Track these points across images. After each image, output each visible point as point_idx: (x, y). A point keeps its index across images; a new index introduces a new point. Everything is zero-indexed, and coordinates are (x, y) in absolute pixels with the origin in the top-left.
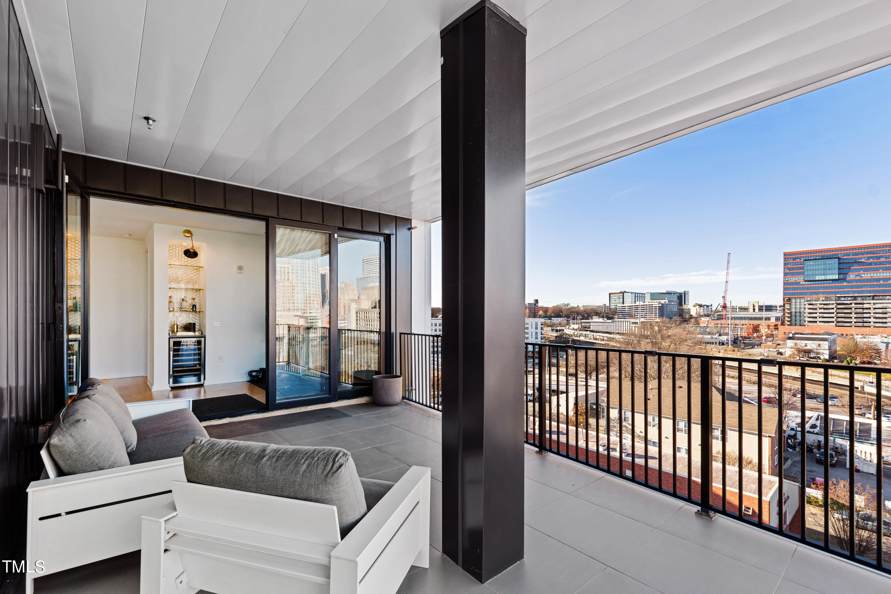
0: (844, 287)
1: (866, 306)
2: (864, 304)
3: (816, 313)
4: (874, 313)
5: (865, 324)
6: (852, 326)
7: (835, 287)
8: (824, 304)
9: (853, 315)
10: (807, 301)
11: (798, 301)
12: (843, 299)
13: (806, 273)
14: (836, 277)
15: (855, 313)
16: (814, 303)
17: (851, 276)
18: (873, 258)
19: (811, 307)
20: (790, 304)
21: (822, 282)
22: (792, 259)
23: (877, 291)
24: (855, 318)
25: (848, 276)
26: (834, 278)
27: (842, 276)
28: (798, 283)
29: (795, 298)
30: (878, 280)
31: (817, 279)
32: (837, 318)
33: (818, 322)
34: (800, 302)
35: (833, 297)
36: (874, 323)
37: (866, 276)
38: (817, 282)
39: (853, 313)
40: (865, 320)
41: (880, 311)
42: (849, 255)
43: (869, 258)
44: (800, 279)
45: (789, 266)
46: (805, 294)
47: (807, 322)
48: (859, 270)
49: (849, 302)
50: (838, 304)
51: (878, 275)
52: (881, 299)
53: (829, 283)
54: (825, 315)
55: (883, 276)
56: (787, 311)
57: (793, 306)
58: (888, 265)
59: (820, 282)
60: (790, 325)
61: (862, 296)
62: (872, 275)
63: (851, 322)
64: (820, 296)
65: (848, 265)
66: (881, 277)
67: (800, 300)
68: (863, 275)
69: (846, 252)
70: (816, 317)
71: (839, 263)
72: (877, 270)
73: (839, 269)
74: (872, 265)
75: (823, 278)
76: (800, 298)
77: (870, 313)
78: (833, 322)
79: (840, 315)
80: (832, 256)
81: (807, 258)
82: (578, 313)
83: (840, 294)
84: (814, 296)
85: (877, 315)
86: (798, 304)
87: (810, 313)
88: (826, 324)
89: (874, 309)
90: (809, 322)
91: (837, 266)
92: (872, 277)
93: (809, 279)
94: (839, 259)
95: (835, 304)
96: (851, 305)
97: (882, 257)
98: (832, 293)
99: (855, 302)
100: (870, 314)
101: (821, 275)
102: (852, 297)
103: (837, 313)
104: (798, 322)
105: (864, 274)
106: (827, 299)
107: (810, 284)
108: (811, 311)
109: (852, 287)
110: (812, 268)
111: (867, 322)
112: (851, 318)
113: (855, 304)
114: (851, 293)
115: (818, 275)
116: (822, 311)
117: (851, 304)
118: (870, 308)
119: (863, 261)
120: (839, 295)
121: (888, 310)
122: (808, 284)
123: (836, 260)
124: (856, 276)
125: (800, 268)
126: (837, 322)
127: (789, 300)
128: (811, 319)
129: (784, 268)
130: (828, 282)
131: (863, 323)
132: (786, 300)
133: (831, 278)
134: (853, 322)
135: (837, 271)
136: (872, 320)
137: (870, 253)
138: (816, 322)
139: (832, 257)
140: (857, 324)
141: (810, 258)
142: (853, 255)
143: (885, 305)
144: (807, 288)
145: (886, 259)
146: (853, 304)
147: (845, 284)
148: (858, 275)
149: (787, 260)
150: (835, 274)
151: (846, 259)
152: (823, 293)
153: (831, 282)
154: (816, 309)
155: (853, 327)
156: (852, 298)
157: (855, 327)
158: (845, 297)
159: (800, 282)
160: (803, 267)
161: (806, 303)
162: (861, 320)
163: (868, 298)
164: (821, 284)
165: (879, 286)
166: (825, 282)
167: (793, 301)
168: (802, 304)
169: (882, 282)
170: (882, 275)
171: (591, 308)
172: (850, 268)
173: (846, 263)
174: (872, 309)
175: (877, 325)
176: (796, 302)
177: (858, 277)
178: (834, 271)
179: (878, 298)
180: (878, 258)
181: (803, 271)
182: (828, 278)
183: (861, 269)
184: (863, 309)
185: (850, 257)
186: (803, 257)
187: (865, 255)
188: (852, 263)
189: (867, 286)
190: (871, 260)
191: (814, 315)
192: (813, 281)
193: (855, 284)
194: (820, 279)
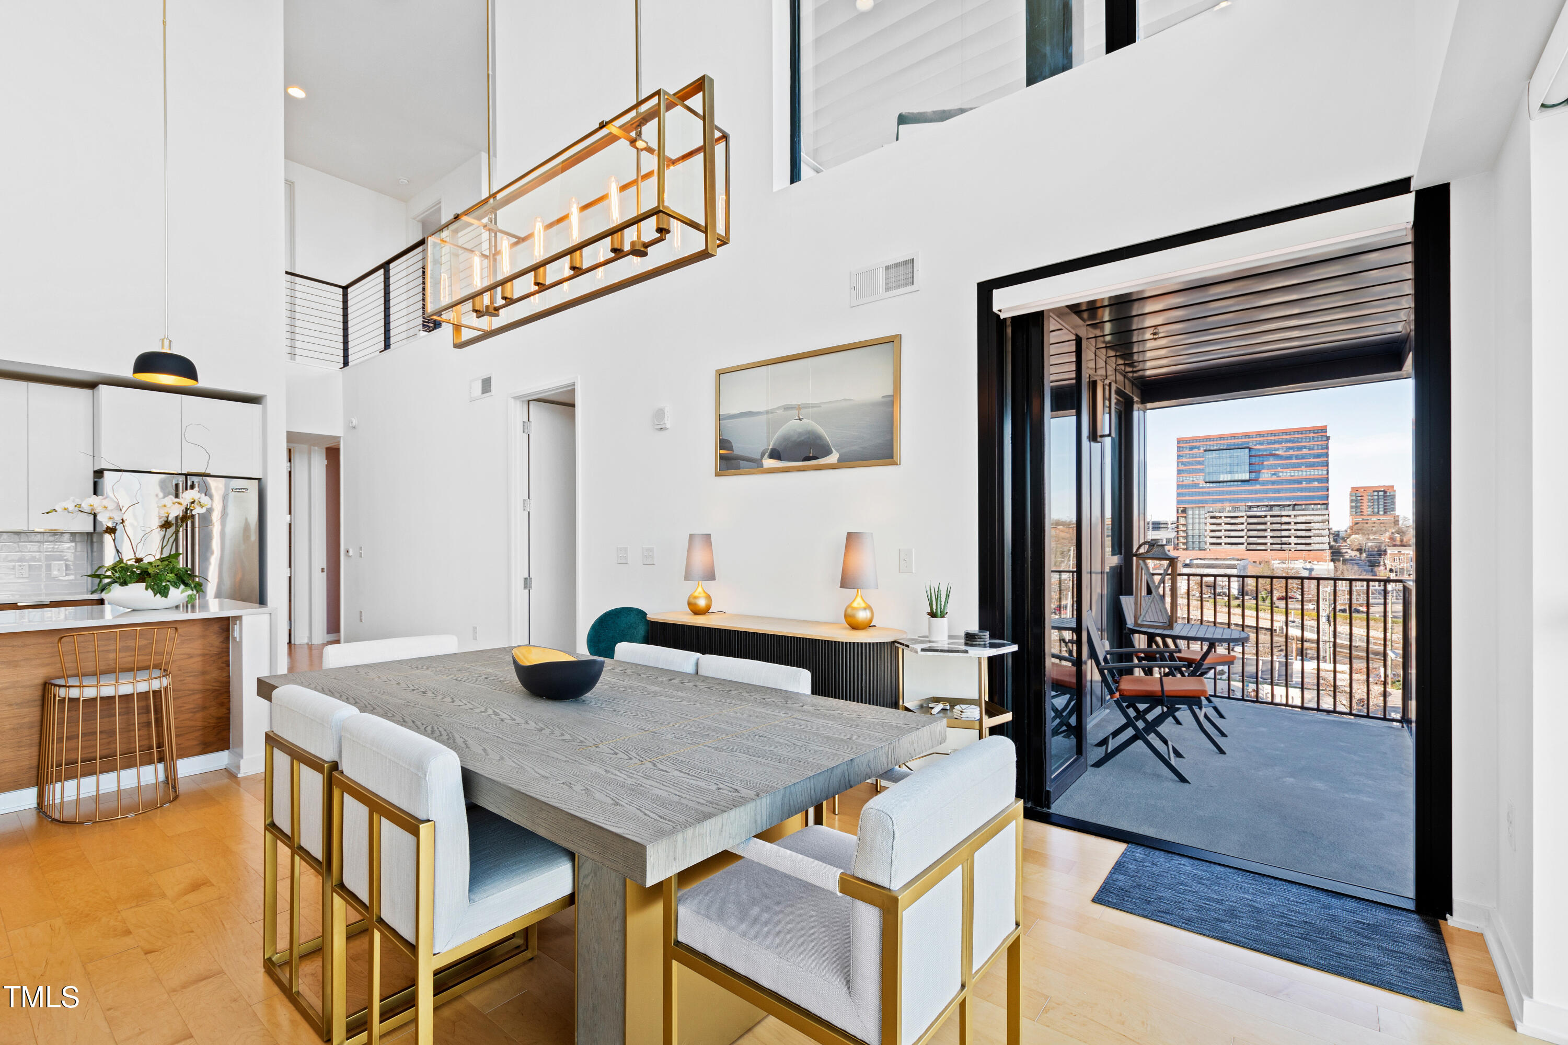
0: (1256, 492)
1: (1284, 520)
2: (1282, 516)
3: (1221, 531)
4: (1295, 530)
5: (1283, 546)
6: (1266, 550)
7: (1245, 492)
8: (1232, 517)
9: (1269, 534)
10: (1209, 512)
11: (1197, 512)
12: (1255, 509)
13: (1207, 470)
14: (1246, 476)
15: (1271, 530)
16: (1218, 515)
17: (1266, 475)
18: (1292, 448)
19: (1214, 521)
20: (1185, 517)
21: (1228, 484)
22: (1188, 449)
23: (1298, 498)
24: (1271, 537)
25: (1261, 475)
26: (1244, 478)
27: (1253, 476)
28: (1196, 486)
29: (1192, 508)
30: (1299, 481)
31: (1221, 479)
32: (1248, 537)
33: (1223, 544)
34: (1199, 515)
35: (1242, 505)
36: (1296, 544)
37: (1285, 475)
38: (1221, 484)
39: (1269, 530)
40: (1284, 540)
41: (1303, 526)
42: (1261, 444)
43: (1288, 449)
44: (1199, 479)
45: (1184, 459)
46: (1206, 502)
47: (1208, 544)
48: (1276, 466)
49: (1263, 514)
50: (1249, 517)
51: (1300, 474)
52: (1304, 510)
53: (1237, 486)
54: (1233, 534)
55: (1306, 475)
56: (1181, 528)
57: (1190, 521)
58: (1312, 460)
59: (1225, 484)
60: (1186, 549)
61: (1280, 505)
62: (1292, 474)
63: (1266, 544)
64: (1225, 504)
65: (1261, 459)
66: (1304, 477)
67: (1199, 511)
68: (1281, 474)
69: (1258, 439)
70: (1220, 537)
71: (1250, 456)
72: (1298, 466)
73: (1250, 464)
74: (1292, 459)
75: (1228, 477)
76: (1199, 507)
77: (1290, 530)
78: (1243, 544)
79: (1251, 533)
80: (1241, 444)
81: (1208, 448)
83: (1252, 502)
84: (1217, 505)
85: (1299, 533)
86: (1197, 516)
87: (1212, 531)
88: (1234, 547)
89: (1295, 523)
90: (1212, 544)
91: (1246, 460)
92: (1292, 476)
93: (1211, 480)
94: (1250, 449)
95: (1246, 517)
96: (1266, 519)
97: (1305, 447)
98: (1241, 500)
99: (1271, 513)
100: (1290, 532)
101: (1227, 473)
102: (1267, 506)
103: (1248, 530)
104: (1196, 545)
105: (1282, 472)
106: (1235, 509)
107: (1212, 487)
108: (1214, 527)
109: (1267, 491)
110: (1214, 463)
111: (1285, 544)
112: (1266, 537)
113: (1271, 516)
114: (1265, 500)
115: (1223, 473)
116: (1229, 527)
117: (1266, 516)
118: (1289, 523)
119: (1280, 452)
120: (1250, 504)
121: (1312, 524)
122: (1209, 487)
123: (1247, 450)
124: (1273, 475)
125: (1199, 463)
126: (1248, 544)
127: (1184, 511)
128: (1214, 540)
129: (1178, 463)
130: (1236, 483)
131: (1281, 544)
132: (1180, 511)
133: (1240, 478)
134: (1269, 544)
135: (1247, 468)
136: (1293, 540)
137: (1290, 441)
138: (1220, 544)
139: (1241, 447)
140: (1274, 546)
141: (1212, 448)
142: (1268, 444)
143: (1309, 518)
144: (1208, 494)
145: (1309, 450)
146: (1269, 517)
147: (1258, 487)
148: (1274, 474)
149: (1181, 449)
150: (1244, 472)
151: (1259, 450)
152: (1230, 500)
153: (1239, 483)
154: (1220, 524)
155: (1269, 550)
156: (1267, 509)
157: (1271, 550)
158: (1258, 506)
159: (1199, 484)
160: (1203, 461)
161: (1207, 515)
162: (1278, 540)
163: (1288, 508)
164: (1227, 486)
165: (1301, 490)
166: (1232, 484)
167: (1190, 512)
168: (1202, 517)
169: (1304, 484)
170: (1304, 473)
172: (1262, 463)
173: (1259, 456)
174: (1293, 523)
175: (1299, 547)
176: (1193, 514)
177: (1274, 478)
178: (1243, 467)
179: (1299, 507)
180: (1300, 448)
181: (1203, 466)
182: (1236, 478)
183: (1279, 465)
184: (1281, 524)
185: (1265, 446)
186: (1202, 446)
187: (1283, 445)
188: (1267, 455)
189: (1286, 490)
190: (1291, 452)
191: (1218, 534)
192: (1216, 482)
193: (1270, 487)
194: (1226, 479)
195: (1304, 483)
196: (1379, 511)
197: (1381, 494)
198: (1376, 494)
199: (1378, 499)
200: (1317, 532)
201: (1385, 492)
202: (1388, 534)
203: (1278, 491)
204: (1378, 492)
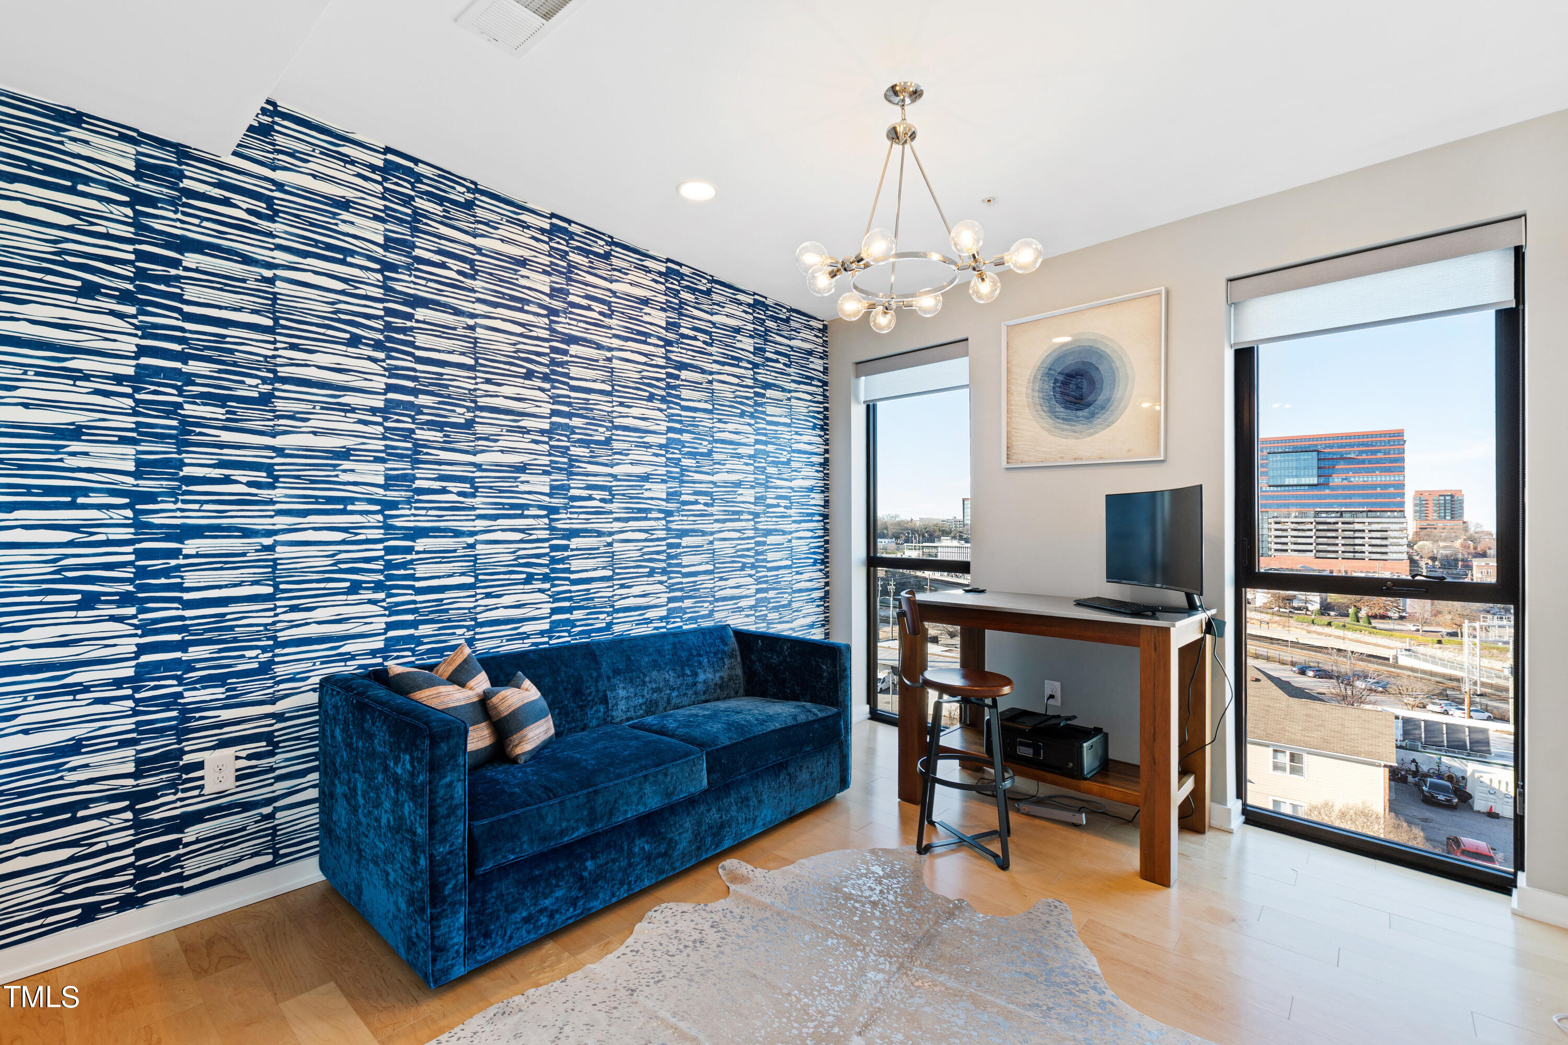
0: (1329, 496)
1: (1357, 527)
2: (1355, 523)
3: (1287, 537)
4: (1369, 538)
5: (1356, 555)
6: (1338, 558)
7: (1313, 497)
8: (1298, 523)
9: (1340, 541)
10: (1273, 517)
12: (1323, 515)
13: (1271, 473)
14: (1314, 480)
15: (1343, 538)
16: (1283, 520)
17: (1336, 480)
18: (1366, 452)
19: (1279, 526)
21: (1295, 488)
23: (1372, 504)
24: (1343, 545)
25: (1331, 480)
26: (1311, 483)
27: (1322, 480)
30: (1374, 487)
31: (1287, 483)
32: (1317, 544)
33: (1291, 552)
34: (1263, 519)
35: (1310, 511)
36: (1370, 553)
37: (1357, 479)
38: (1287, 488)
39: (1340, 538)
40: (1357, 548)
41: (1378, 535)
42: (1332, 447)
43: (1361, 452)
44: (1262, 482)
46: (1270, 506)
47: (1273, 550)
48: (1347, 470)
49: (1334, 520)
50: (1318, 523)
51: (1374, 479)
52: (1378, 517)
53: (1305, 490)
54: (1300, 540)
55: (1381, 480)
58: (1387, 465)
59: (1290, 488)
61: (1352, 511)
62: (1365, 479)
63: (1337, 552)
64: (1290, 509)
65: (1331, 462)
66: (1379, 482)
67: (1263, 515)
68: (1352, 479)
69: (1329, 442)
70: (1287, 544)
71: (1318, 460)
72: (1372, 471)
73: (1319, 468)
74: (1365, 464)
75: (1294, 481)
76: (1262, 512)
77: (1364, 538)
78: (1311, 552)
79: (1321, 540)
80: (1309, 447)
81: (1272, 450)
82: (914, 531)
83: (1321, 508)
84: (1282, 510)
85: (1374, 542)
87: (1276, 537)
88: (1304, 555)
89: (1370, 531)
90: (1276, 551)
91: (1315, 463)
92: (1365, 481)
93: (1275, 483)
94: (1318, 452)
95: (1314, 523)
96: (1335, 525)
97: (1379, 451)
98: (1309, 505)
99: (1342, 519)
100: (1364, 540)
101: (1292, 476)
102: (1338, 512)
103: (1317, 537)
104: (1260, 551)
105: (1354, 477)
106: (1303, 515)
107: (1277, 491)
108: (1279, 533)
110: (1281, 465)
111: (1359, 552)
112: (1337, 545)
113: (1343, 523)
114: (1336, 506)
115: (1288, 477)
116: (1296, 533)
117: (1337, 523)
118: (1364, 531)
119: (1352, 456)
120: (1319, 509)
121: (1389, 533)
122: (1273, 491)
123: (1315, 454)
124: (1343, 479)
125: (1263, 465)
126: (1317, 551)
128: (1279, 547)
130: (1302, 488)
131: (1354, 553)
133: (1307, 483)
134: (1341, 552)
135: (1315, 472)
136: (1367, 548)
137: (1363, 444)
138: (1287, 550)
139: (1310, 450)
140: (1346, 554)
141: (1276, 450)
142: (1339, 447)
143: (1385, 526)
144: (1272, 498)
145: (1384, 455)
146: (1340, 524)
147: (1327, 491)
148: (1346, 479)
150: (1312, 476)
151: (1329, 453)
152: (1296, 505)
153: (1307, 488)
154: (1286, 530)
155: (1340, 559)
156: (1339, 515)
157: (1343, 558)
158: (1329, 512)
159: (1261, 488)
160: (1267, 464)
161: (1272, 521)
162: (1351, 549)
163: (1360, 515)
164: (1293, 491)
165: (1377, 496)
166: (1298, 488)
168: (1267, 522)
170: (1379, 479)
171: (935, 522)
172: (1333, 467)
173: (1328, 459)
174: (1368, 531)
175: (1374, 556)
177: (1345, 482)
178: (1311, 470)
179: (1373, 514)
180: (1374, 452)
181: (1267, 470)
182: (1303, 483)
183: (1351, 469)
184: (1354, 531)
185: (1335, 450)
186: (1266, 448)
187: (1355, 448)
188: (1337, 459)
189: (1359, 495)
190: (1364, 456)
191: (1283, 540)
192: (1281, 486)
193: (1340, 492)
194: (1291, 483)
195: (1379, 489)
196: (1445, 516)
197: (1448, 498)
198: (1442, 498)
199: (1445, 503)
200: (1395, 540)
201: (1452, 496)
202: (1460, 541)
203: (1350, 496)
204: (1445, 496)
